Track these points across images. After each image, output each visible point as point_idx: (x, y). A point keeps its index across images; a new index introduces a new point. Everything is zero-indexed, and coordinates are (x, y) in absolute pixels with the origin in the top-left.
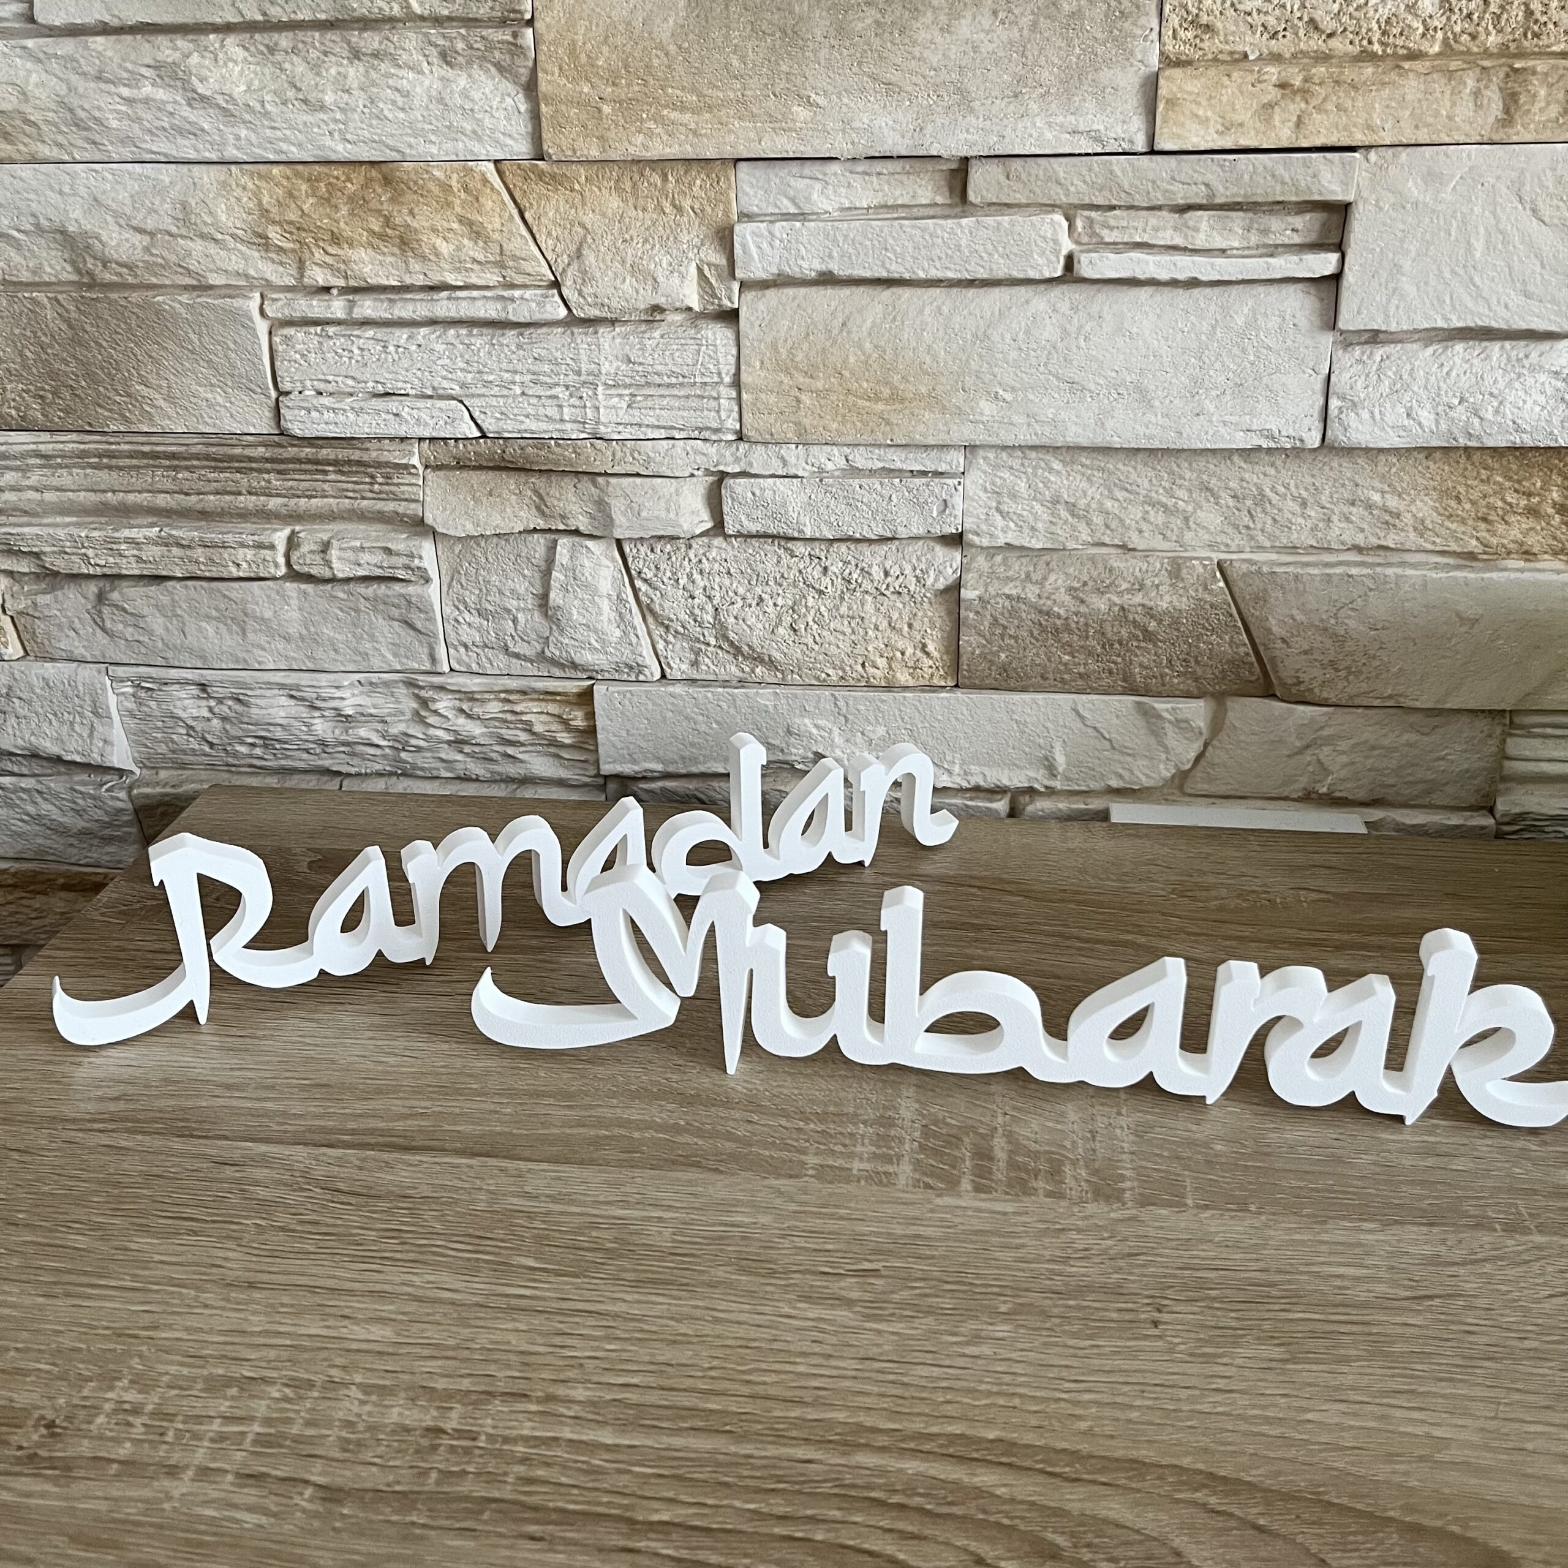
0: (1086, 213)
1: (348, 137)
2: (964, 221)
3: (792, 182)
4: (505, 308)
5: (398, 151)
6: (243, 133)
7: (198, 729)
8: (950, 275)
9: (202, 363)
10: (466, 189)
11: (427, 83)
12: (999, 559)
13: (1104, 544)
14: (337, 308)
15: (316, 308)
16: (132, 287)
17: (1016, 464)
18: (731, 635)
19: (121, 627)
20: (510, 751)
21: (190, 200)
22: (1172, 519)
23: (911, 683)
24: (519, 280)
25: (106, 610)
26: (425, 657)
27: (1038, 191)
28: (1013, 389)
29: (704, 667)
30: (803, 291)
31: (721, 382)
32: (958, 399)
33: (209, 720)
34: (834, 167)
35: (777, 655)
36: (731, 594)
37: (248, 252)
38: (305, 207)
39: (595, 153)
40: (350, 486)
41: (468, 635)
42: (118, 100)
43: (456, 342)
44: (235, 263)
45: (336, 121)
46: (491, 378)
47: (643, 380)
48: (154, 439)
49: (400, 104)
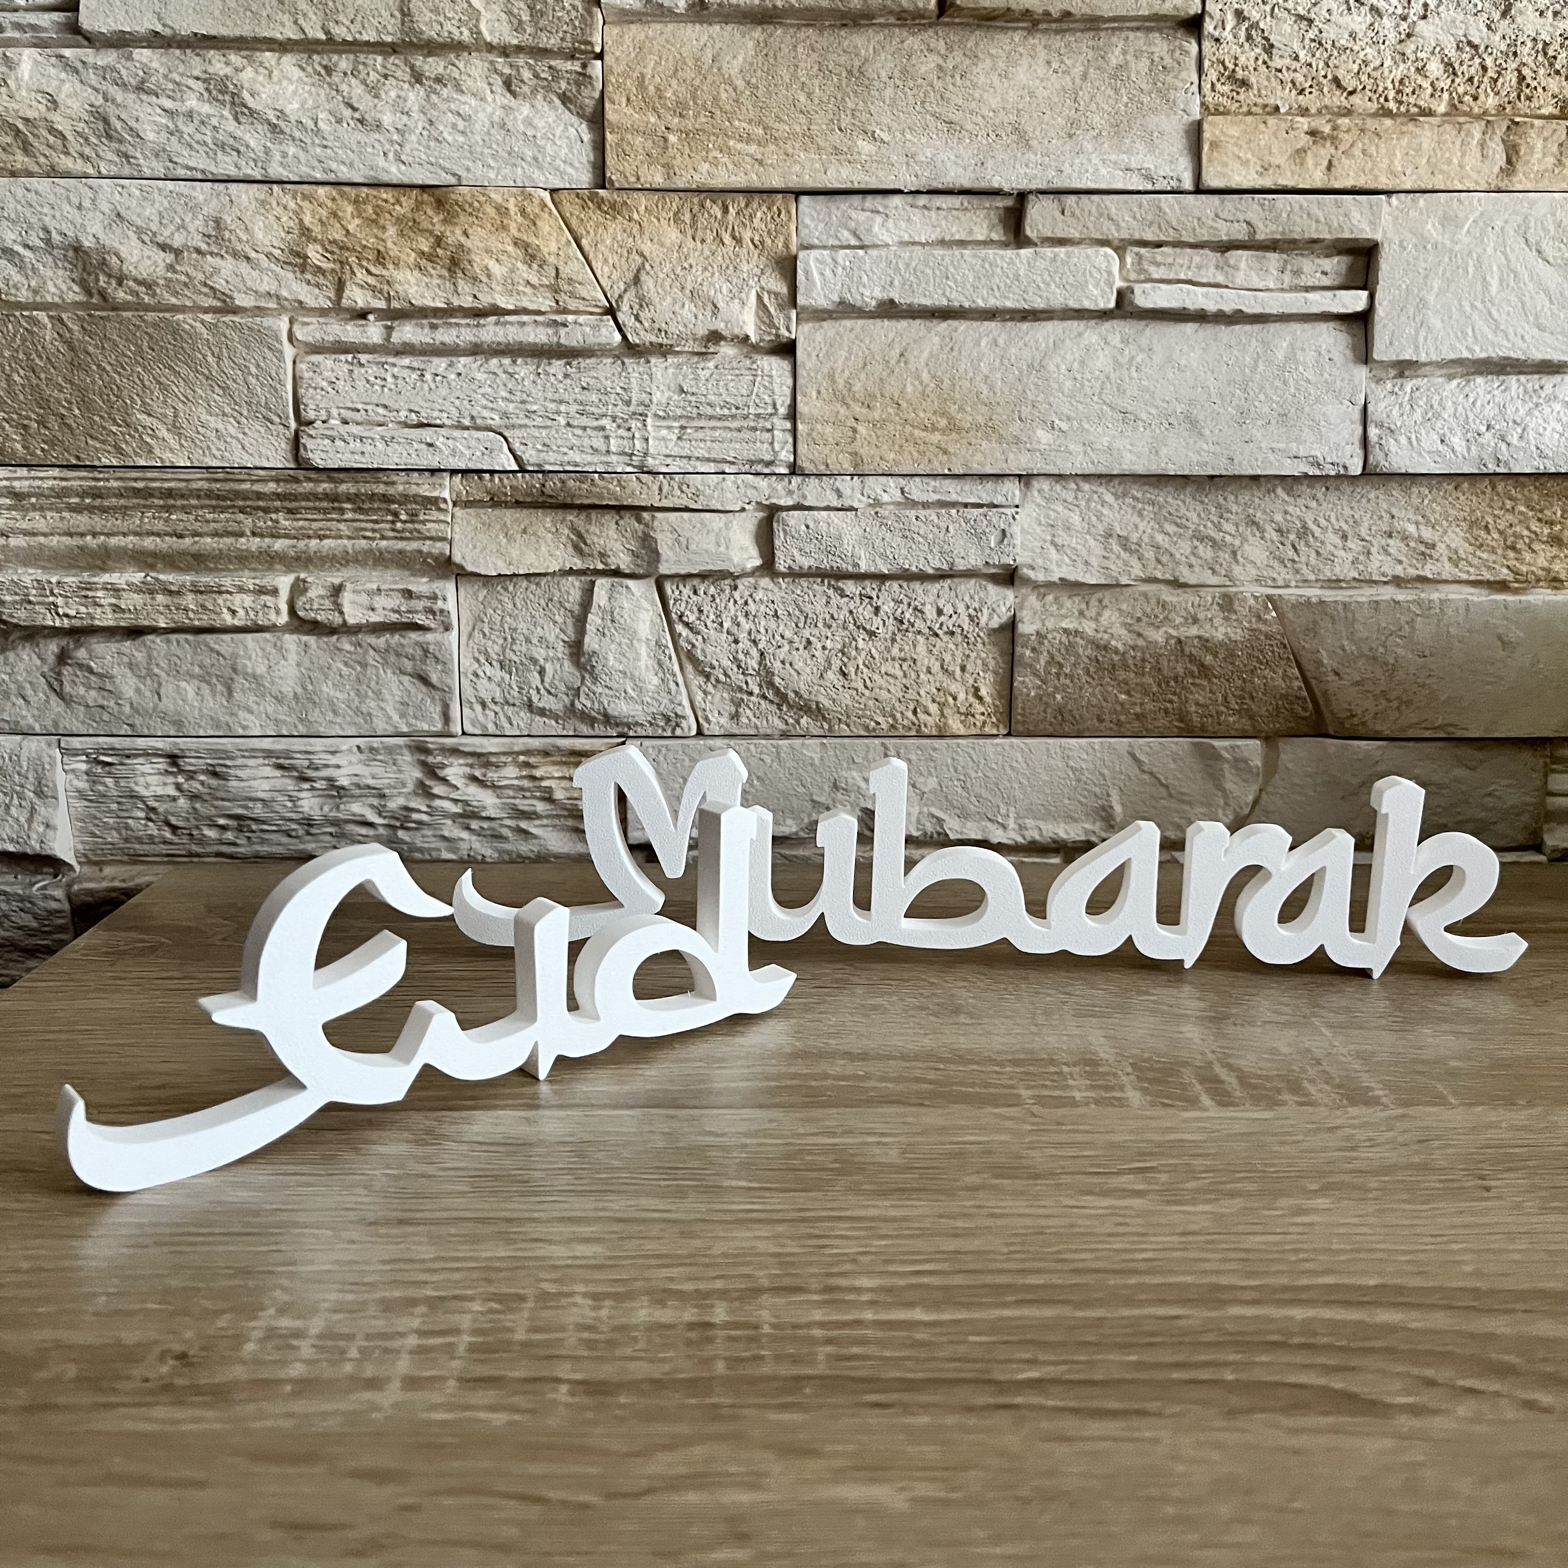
0: (1136, 249)
1: (403, 157)
2: (1023, 252)
3: (854, 215)
4: (556, 333)
5: (454, 175)
6: (292, 150)
7: (161, 810)
8: (1009, 304)
9: (217, 389)
10: (523, 212)
11: (489, 110)
12: (1050, 598)
13: (1155, 580)
14: (374, 332)
15: (351, 332)
16: (147, 308)
17: (1069, 496)
18: (777, 680)
19: (82, 690)
20: (524, 825)
21: (226, 217)
22: (1221, 553)
23: (962, 731)
24: (573, 304)
25: (67, 671)
26: (437, 717)
27: (1090, 225)
28: (1069, 419)
29: (745, 720)
30: (860, 322)
31: (776, 413)
32: (1016, 428)
33: (174, 799)
34: (896, 200)
35: (826, 702)
36: (778, 638)
37: (282, 272)
38: (351, 228)
39: (658, 179)
40: (370, 525)
41: (487, 690)
42: (159, 111)
43: (499, 372)
44: (267, 284)
45: (391, 142)
46: (535, 408)
47: (695, 411)
48: (149, 475)
49: (461, 127)
